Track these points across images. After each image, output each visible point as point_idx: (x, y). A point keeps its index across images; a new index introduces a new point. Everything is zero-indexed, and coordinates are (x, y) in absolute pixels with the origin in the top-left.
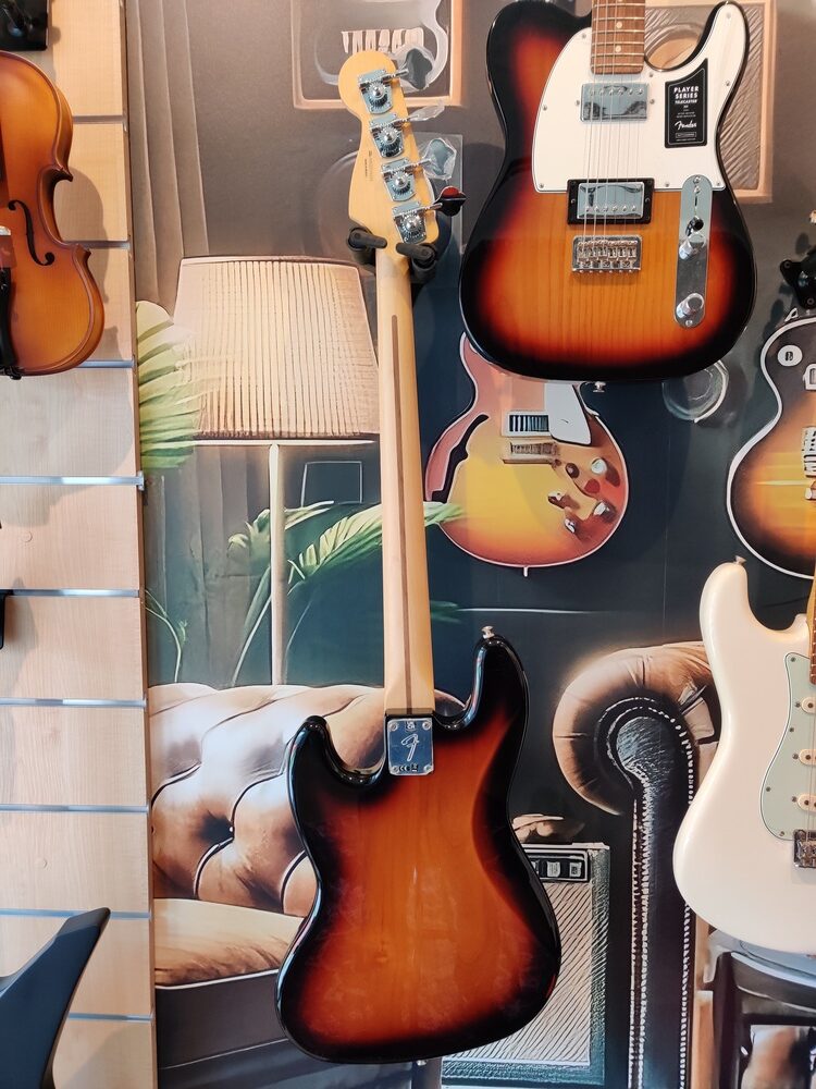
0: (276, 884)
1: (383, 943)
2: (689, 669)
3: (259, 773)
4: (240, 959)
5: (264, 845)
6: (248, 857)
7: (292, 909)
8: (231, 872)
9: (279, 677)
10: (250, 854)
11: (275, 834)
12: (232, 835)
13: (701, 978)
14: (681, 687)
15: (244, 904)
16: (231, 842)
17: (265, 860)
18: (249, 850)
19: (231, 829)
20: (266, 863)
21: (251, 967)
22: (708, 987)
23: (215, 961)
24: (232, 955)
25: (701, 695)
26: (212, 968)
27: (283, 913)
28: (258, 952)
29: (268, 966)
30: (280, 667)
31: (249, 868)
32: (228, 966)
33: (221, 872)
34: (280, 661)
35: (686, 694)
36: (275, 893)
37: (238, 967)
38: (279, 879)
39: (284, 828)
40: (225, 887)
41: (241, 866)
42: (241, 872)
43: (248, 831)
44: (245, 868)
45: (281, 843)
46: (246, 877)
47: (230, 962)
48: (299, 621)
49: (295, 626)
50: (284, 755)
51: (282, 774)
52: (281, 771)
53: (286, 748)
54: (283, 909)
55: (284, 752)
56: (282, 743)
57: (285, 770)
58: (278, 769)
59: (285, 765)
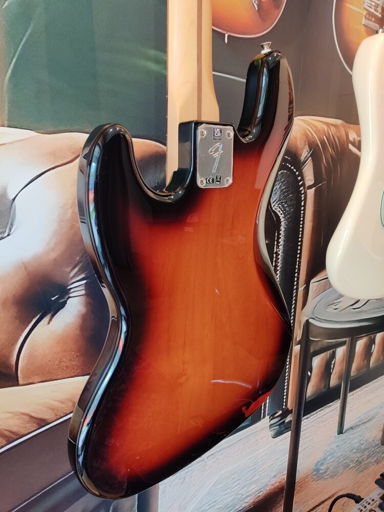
0: (8, 357)
1: (184, 363)
2: (306, 135)
7: (29, 377)
13: (296, 339)
14: (303, 149)
22: (299, 343)
25: (310, 156)
27: (18, 385)
35: (304, 154)
36: (8, 366)
38: (11, 352)
39: (14, 296)
45: (12, 312)
48: (19, 46)
49: (15, 53)
50: (10, 212)
51: (8, 235)
52: (7, 232)
53: (12, 205)
54: (18, 380)
55: (10, 210)
56: (7, 199)
57: (12, 231)
58: (4, 230)
59: (12, 225)
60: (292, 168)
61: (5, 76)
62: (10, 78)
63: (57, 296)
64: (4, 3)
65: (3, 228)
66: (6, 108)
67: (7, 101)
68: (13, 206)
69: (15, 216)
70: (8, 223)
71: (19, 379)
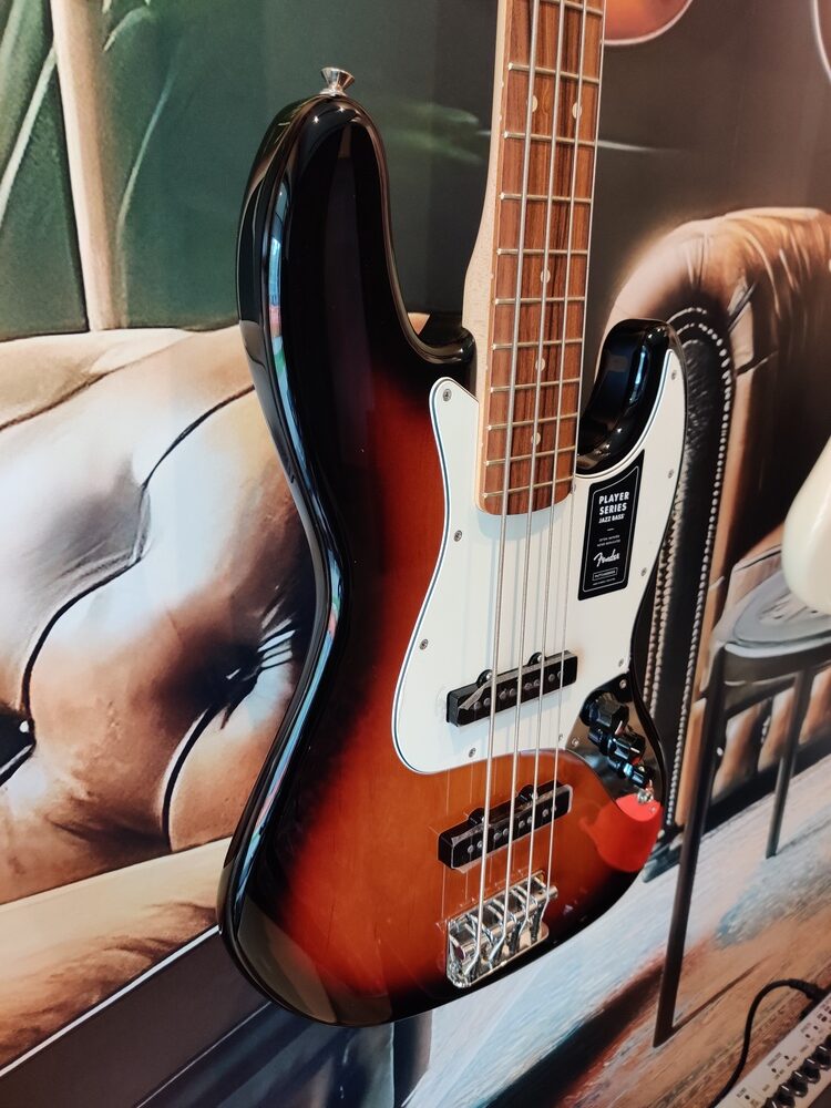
2: (744, 254)
3: (81, 571)
4: (85, 981)
5: (113, 735)
6: (77, 774)
7: (189, 836)
8: (38, 822)
9: (106, 306)
10: (81, 766)
11: (136, 702)
12: (30, 739)
13: (698, 687)
14: (734, 285)
15: (79, 873)
16: (28, 755)
17: (118, 765)
18: (79, 756)
19: (24, 727)
20: (122, 770)
21: (111, 983)
22: (703, 695)
23: (27, 1015)
24: (66, 983)
25: (749, 300)
26: (22, 1031)
27: (169, 851)
28: (124, 948)
29: (148, 962)
30: (104, 279)
31: (83, 795)
32: (59, 1008)
33: (10, 833)
34: (102, 260)
35: (738, 295)
36: (151, 820)
37: (85, 996)
39: (154, 682)
40: (26, 861)
41: (61, 800)
42: (63, 813)
43: (70, 715)
44: (72, 799)
45: (151, 715)
46: (77, 817)
47: (62, 999)
48: (143, 136)
49: (136, 155)
50: (139, 512)
51: (138, 560)
52: (135, 553)
53: (142, 496)
54: (169, 844)
55: (140, 506)
56: (132, 484)
57: (145, 550)
58: (130, 551)
59: (144, 537)
60: (710, 332)
61: (118, 213)
62: (128, 217)
63: (237, 671)
64: (108, 38)
65: (128, 547)
66: (124, 285)
67: (124, 270)
68: (146, 497)
69: (149, 518)
70: (136, 536)
71: (172, 841)
